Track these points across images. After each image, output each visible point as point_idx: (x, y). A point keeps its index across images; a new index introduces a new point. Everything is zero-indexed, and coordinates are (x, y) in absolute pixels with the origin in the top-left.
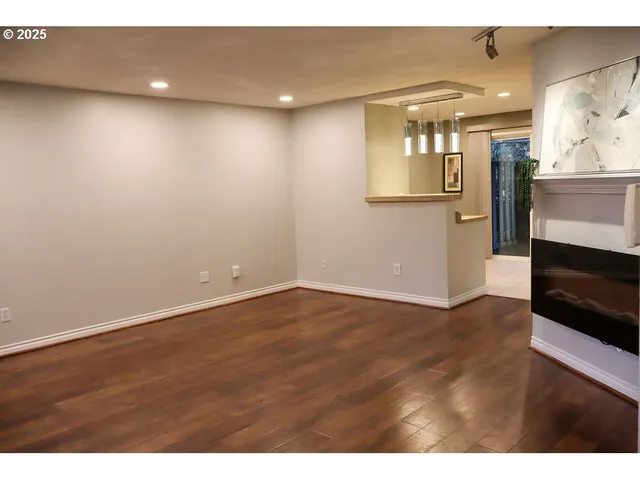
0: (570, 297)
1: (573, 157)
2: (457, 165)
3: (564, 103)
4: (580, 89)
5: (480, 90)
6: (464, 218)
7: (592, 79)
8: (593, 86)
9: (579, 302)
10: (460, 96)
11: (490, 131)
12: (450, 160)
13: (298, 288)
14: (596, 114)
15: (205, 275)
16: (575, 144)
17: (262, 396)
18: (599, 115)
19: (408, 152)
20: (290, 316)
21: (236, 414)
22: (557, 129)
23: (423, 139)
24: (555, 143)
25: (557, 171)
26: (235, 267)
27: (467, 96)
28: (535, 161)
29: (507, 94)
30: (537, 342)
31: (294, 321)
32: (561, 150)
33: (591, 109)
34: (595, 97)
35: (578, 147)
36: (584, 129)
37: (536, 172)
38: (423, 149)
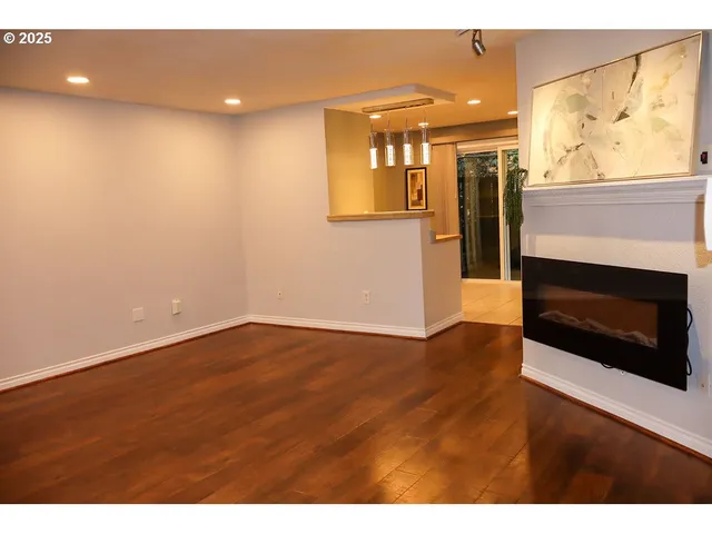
0: (569, 319)
1: (567, 165)
2: (421, 181)
3: (555, 107)
4: (572, 91)
5: (450, 96)
6: (438, 237)
7: (586, 79)
8: (588, 87)
9: (577, 323)
10: (431, 101)
11: (455, 143)
12: (413, 176)
13: (250, 323)
14: (591, 118)
15: (138, 312)
16: (568, 151)
17: (226, 454)
18: (595, 119)
19: (374, 165)
20: (245, 357)
21: (198, 479)
22: (547, 135)
23: (390, 149)
24: (546, 150)
25: (549, 181)
26: (174, 301)
27: (438, 102)
28: (524, 171)
29: (478, 102)
30: (528, 371)
31: (252, 361)
32: (553, 158)
33: (586, 112)
34: (589, 99)
35: (572, 154)
36: (578, 135)
37: (525, 183)
38: (391, 162)
